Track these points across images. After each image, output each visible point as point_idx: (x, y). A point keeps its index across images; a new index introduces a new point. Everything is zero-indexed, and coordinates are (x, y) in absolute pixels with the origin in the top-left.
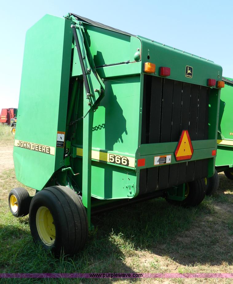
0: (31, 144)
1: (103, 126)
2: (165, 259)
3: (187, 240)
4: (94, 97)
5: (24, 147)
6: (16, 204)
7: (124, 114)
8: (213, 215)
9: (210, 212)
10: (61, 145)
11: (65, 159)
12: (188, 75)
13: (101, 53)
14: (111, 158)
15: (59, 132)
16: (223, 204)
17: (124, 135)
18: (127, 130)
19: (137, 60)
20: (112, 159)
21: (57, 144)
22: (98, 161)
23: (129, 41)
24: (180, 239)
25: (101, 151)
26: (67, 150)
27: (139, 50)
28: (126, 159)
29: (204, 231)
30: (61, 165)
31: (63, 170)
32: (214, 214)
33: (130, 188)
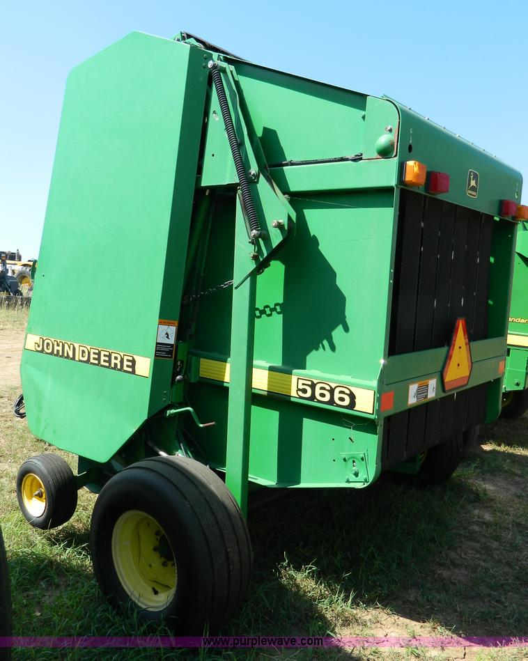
0: (77, 346)
1: (278, 308)
2: (430, 629)
3: (460, 575)
4: (267, 239)
5: (55, 353)
6: (40, 496)
7: (340, 282)
8: (488, 505)
9: (478, 499)
10: (167, 353)
11: (174, 387)
12: (471, 192)
13: (274, 132)
14: (301, 387)
15: (162, 321)
16: (495, 476)
17: (338, 333)
18: (348, 320)
19: (385, 153)
20: (305, 391)
21: (156, 351)
22: (266, 393)
23: (363, 107)
24: (446, 574)
25: (271, 369)
26: (179, 364)
27: (390, 130)
28: (348, 392)
29: (488, 549)
30: (165, 401)
31: (170, 415)
32: (487, 502)
33: (354, 462)
